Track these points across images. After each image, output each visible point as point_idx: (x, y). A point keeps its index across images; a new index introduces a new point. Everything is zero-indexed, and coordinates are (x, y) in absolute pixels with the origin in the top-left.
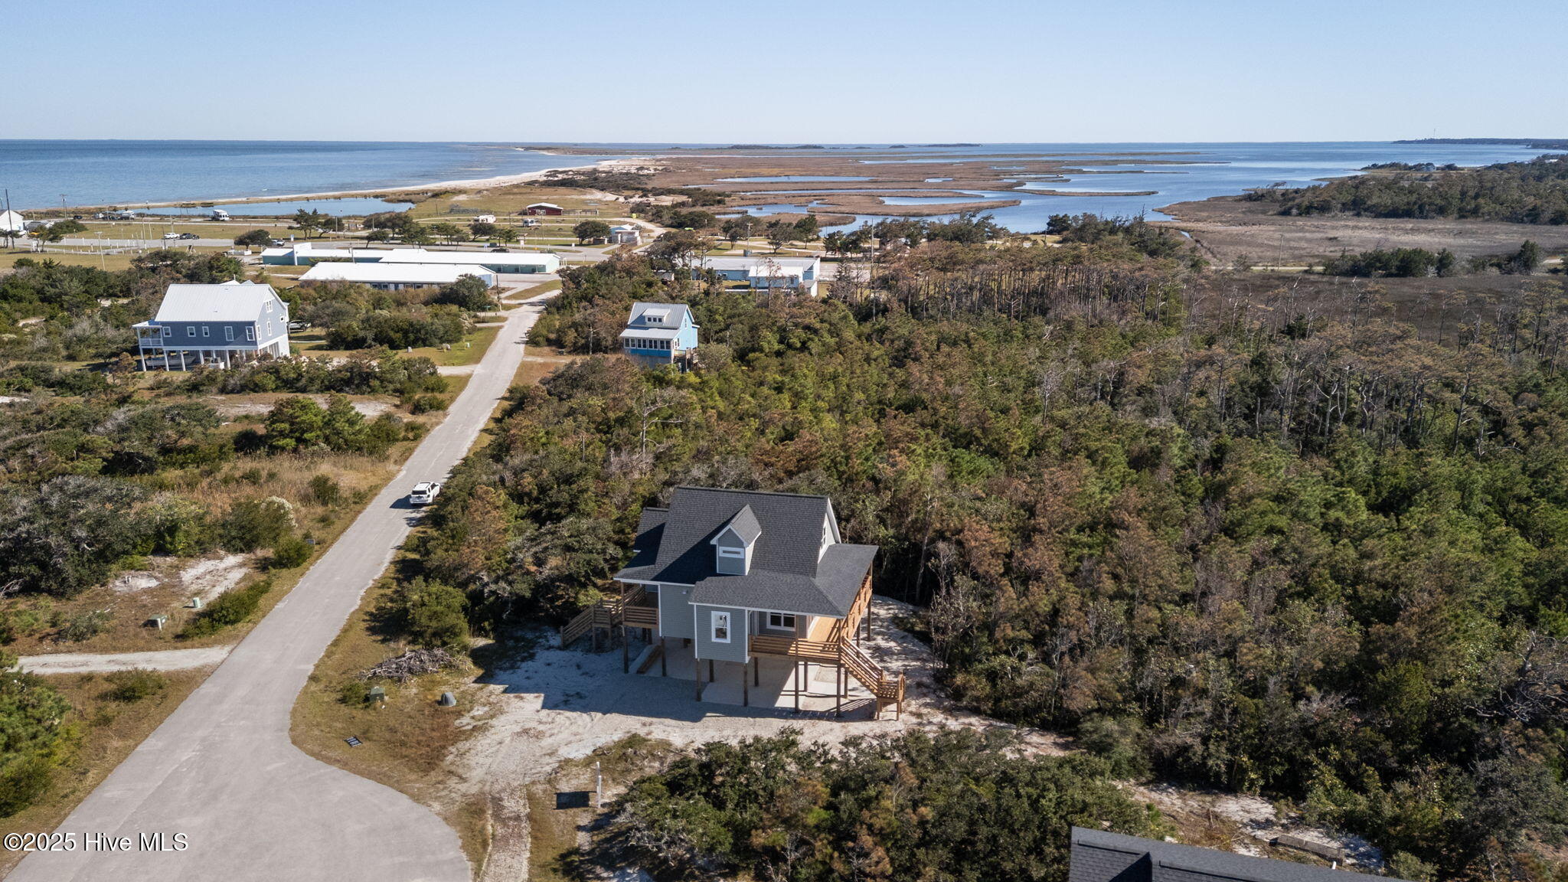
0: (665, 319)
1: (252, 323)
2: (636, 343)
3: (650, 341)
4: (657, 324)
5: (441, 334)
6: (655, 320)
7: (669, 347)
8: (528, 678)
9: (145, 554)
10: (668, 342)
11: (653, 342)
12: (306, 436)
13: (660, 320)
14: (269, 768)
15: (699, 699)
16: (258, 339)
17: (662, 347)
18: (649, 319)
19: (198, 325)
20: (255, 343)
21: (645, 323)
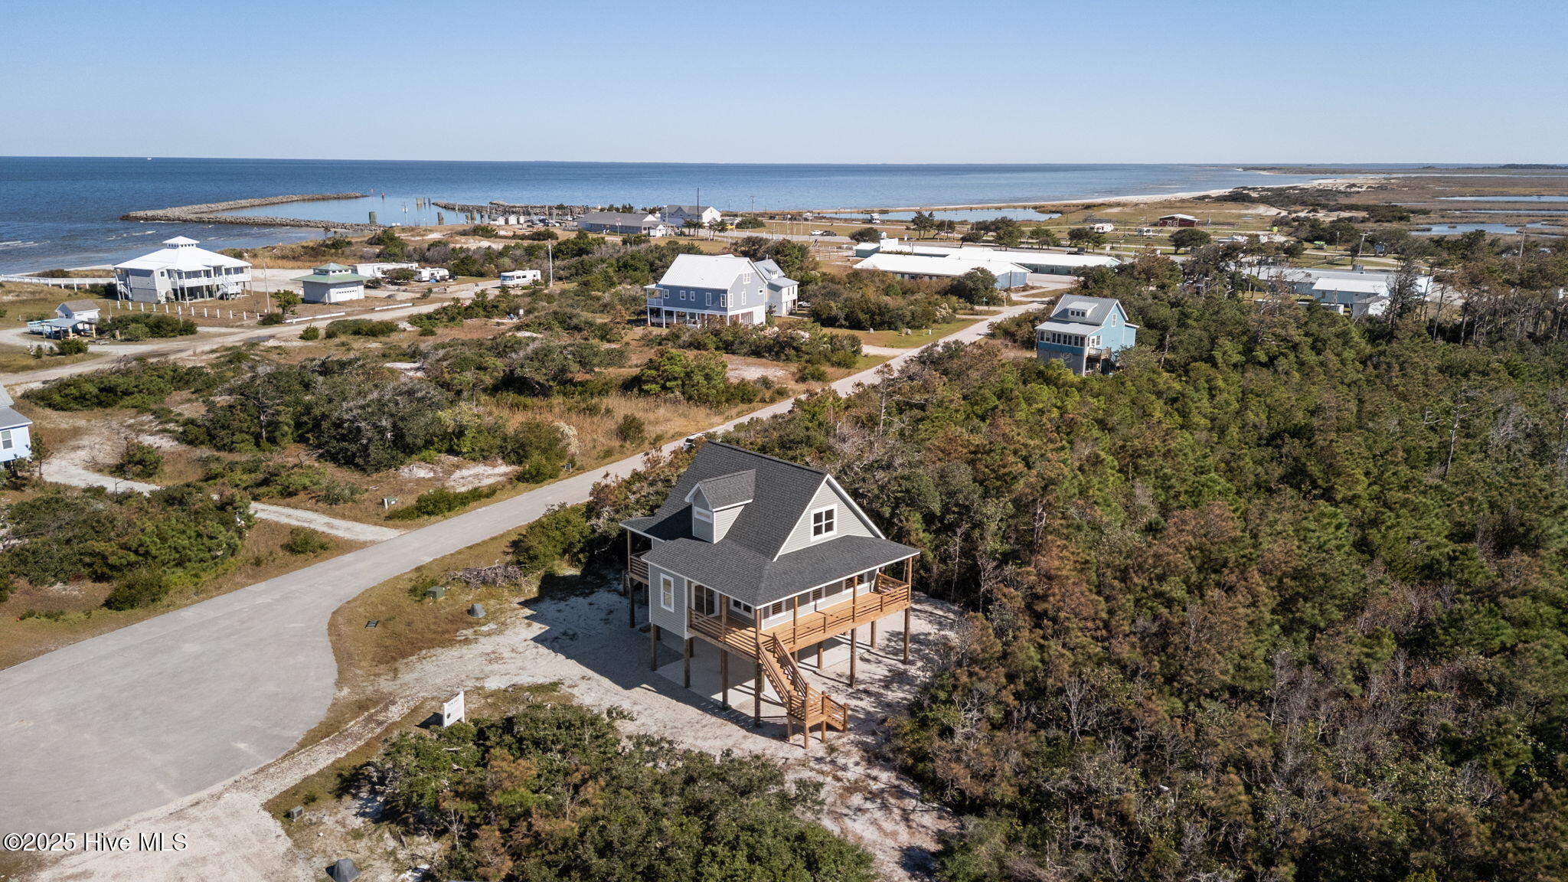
0: (1088, 314)
1: (725, 291)
2: (1051, 336)
3: (1065, 336)
4: (1080, 318)
5: (908, 318)
6: (1078, 314)
7: (1082, 344)
8: (559, 611)
9: (440, 452)
10: (1083, 338)
11: (1067, 338)
12: (668, 384)
13: (1083, 314)
14: (292, 625)
15: (654, 668)
16: (729, 306)
17: (1076, 344)
18: (1073, 313)
19: (688, 289)
20: (725, 309)
21: (1067, 316)
